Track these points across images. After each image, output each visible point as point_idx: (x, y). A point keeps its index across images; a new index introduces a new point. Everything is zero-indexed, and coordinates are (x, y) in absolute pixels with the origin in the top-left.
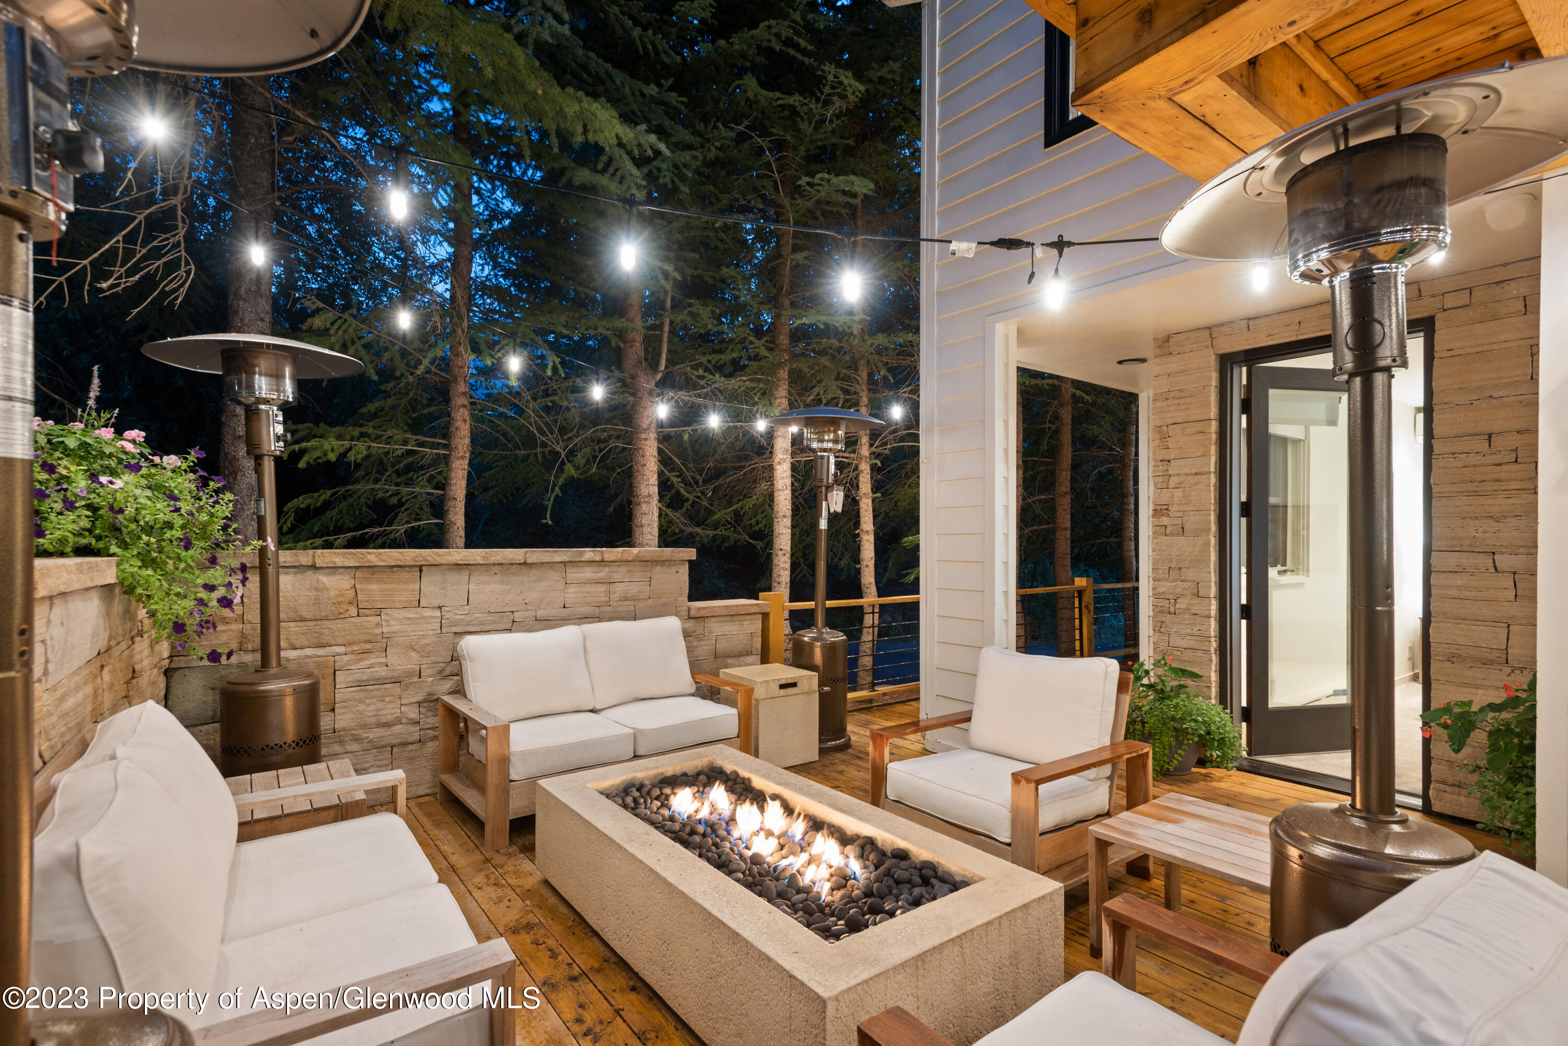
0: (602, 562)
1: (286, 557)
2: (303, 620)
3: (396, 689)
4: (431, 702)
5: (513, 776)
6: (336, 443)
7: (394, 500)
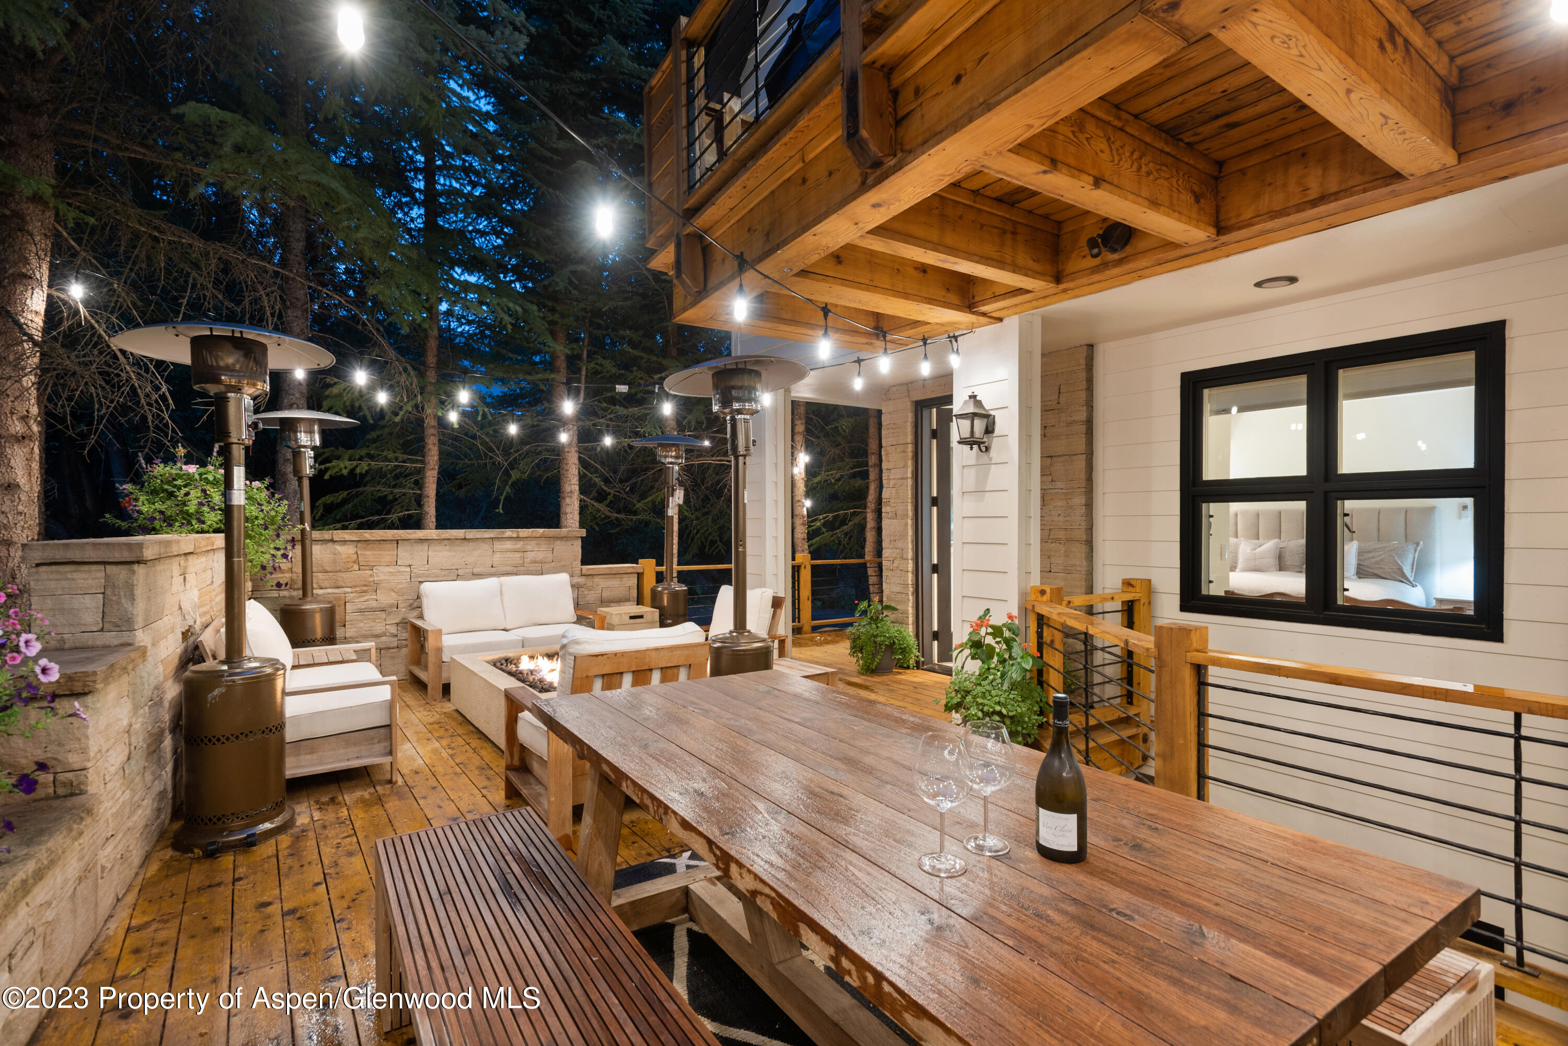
0: (518, 538)
1: (316, 535)
2: (326, 572)
3: (383, 615)
4: (404, 623)
5: (445, 659)
6: (348, 463)
7: (390, 497)
